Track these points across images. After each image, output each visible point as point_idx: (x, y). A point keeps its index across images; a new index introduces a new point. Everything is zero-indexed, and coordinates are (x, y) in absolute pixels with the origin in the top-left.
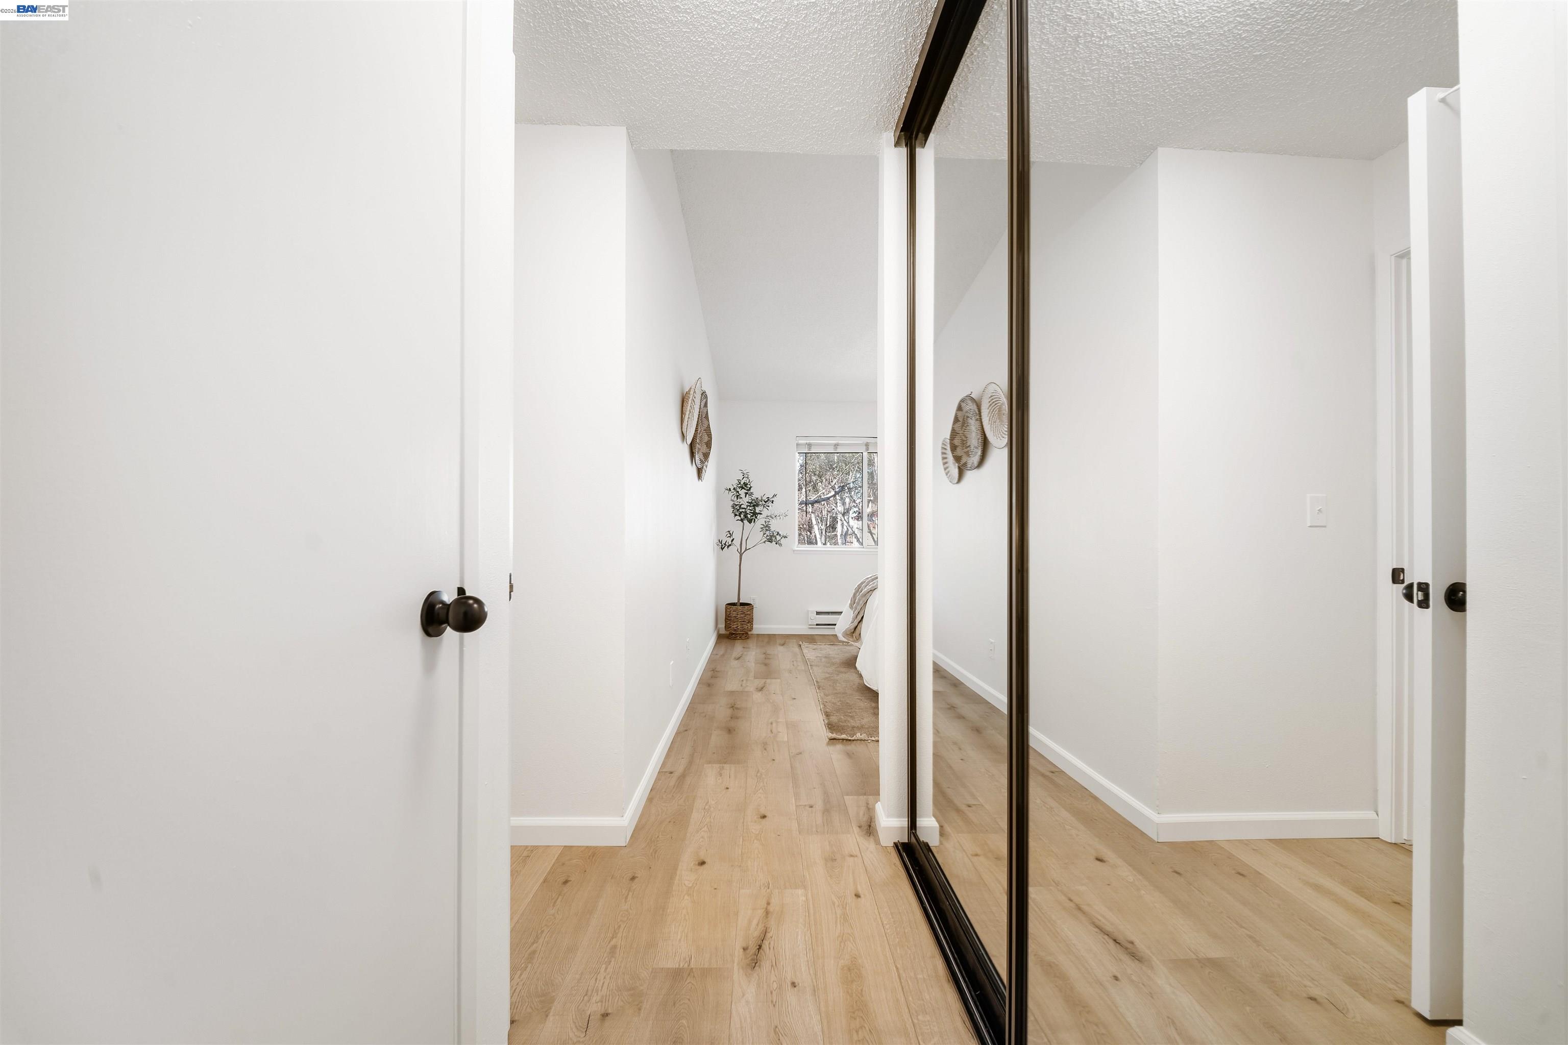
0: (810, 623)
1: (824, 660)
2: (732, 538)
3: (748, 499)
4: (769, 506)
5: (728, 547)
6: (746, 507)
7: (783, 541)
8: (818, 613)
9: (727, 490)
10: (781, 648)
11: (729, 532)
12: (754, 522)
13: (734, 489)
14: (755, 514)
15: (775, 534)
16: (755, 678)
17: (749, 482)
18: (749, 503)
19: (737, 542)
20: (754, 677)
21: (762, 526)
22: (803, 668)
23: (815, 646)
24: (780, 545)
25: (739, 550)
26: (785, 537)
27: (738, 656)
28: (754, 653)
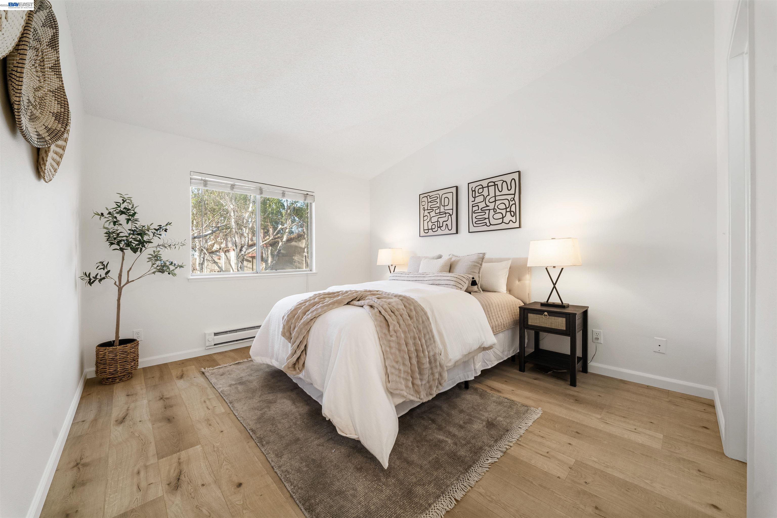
0: (207, 345)
1: (240, 388)
2: (106, 270)
3: (130, 226)
4: (160, 235)
5: (100, 280)
6: (128, 235)
7: (177, 271)
8: (216, 334)
9: (98, 215)
10: (181, 383)
11: (102, 263)
12: (141, 251)
13: (110, 213)
14: (142, 243)
15: (168, 264)
16: (160, 456)
17: (132, 207)
18: (132, 230)
19: (114, 274)
20: (158, 454)
21: (150, 256)
22: (223, 411)
23: (221, 370)
24: (174, 275)
25: (117, 283)
26: (181, 267)
27: (121, 415)
28: (145, 402)
